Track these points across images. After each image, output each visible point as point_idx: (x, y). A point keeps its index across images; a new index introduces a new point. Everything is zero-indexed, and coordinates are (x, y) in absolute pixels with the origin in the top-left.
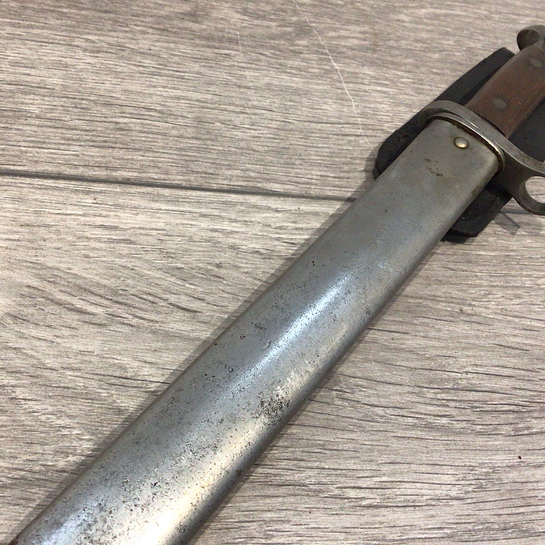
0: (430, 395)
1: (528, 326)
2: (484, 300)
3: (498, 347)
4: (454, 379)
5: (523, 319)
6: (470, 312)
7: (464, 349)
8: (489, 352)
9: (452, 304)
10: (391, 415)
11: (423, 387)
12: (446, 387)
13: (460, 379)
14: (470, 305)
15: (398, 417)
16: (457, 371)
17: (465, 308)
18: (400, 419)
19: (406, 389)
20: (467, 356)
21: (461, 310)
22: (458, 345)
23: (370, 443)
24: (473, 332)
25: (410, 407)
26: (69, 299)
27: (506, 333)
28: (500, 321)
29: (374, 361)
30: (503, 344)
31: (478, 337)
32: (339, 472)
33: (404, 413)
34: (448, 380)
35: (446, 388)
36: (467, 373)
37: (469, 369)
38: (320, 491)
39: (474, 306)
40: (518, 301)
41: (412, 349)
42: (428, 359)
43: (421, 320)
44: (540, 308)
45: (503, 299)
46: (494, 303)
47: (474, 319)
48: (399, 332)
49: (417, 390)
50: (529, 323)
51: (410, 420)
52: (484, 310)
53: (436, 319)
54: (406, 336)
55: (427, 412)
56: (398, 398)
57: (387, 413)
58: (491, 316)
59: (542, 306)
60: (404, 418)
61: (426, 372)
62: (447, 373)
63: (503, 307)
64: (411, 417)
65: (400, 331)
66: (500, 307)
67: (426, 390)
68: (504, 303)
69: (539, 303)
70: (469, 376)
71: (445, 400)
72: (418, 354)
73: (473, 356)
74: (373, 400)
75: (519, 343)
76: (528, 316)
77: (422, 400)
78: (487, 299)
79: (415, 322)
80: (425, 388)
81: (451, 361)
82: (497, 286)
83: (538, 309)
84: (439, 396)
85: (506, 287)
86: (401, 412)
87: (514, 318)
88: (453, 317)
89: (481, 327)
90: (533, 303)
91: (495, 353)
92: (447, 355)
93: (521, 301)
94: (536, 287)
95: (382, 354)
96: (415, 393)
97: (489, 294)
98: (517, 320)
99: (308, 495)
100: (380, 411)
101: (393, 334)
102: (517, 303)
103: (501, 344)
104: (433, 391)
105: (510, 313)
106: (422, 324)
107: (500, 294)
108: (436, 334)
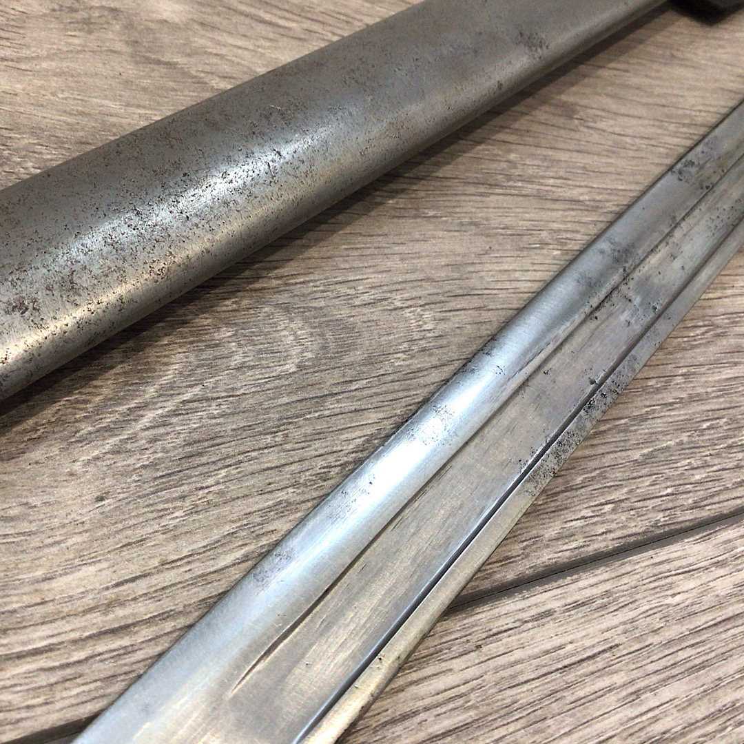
0: (672, 127)
2: (690, 47)
4: (690, 116)
6: (682, 57)
7: (688, 89)
9: (661, 48)
10: (641, 144)
11: (662, 121)
12: (685, 122)
13: (696, 116)
14: (678, 50)
15: (650, 146)
16: (690, 109)
17: (676, 53)
19: (646, 122)
20: (694, 96)
21: (673, 56)
22: (681, 85)
24: (691, 75)
25: (658, 138)
26: (253, 11)
27: (723, 78)
28: (713, 67)
29: (605, 95)
30: (725, 88)
31: (697, 80)
32: (609, 191)
33: (653, 142)
34: (685, 116)
35: (685, 124)
36: (700, 111)
37: (701, 108)
38: (597, 207)
39: (683, 51)
40: (723, 51)
41: (638, 86)
42: (658, 96)
43: (636, 60)
47: (686, 63)
49: (657, 123)
51: (661, 149)
52: (693, 55)
53: (650, 61)
54: (627, 74)
55: (676, 144)
56: (642, 129)
57: (636, 142)
58: (703, 62)
64: (661, 147)
65: (620, 69)
67: (666, 123)
70: (703, 114)
71: (690, 134)
72: (646, 92)
73: (700, 97)
74: (617, 130)
77: (666, 132)
78: (693, 47)
81: (681, 100)
93: (726, 51)
96: (656, 126)
99: (587, 210)
100: (628, 140)
104: (673, 125)
105: (720, 61)
106: (640, 64)
107: (703, 43)
108: (657, 75)
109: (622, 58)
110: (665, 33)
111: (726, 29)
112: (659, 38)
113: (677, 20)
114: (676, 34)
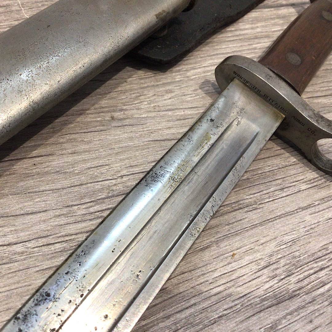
1: (182, 115)
2: (136, 102)
3: (152, 143)
4: (109, 187)
5: (176, 111)
6: (121, 117)
7: (117, 154)
8: (144, 149)
9: (102, 114)
10: (34, 248)
11: (72, 206)
12: (100, 197)
13: (115, 185)
14: (121, 110)
15: (43, 248)
16: (111, 178)
17: (117, 115)
18: (45, 249)
20: (121, 160)
21: (113, 118)
22: (110, 152)
23: (7, 288)
24: (126, 135)
25: (57, 232)
27: (160, 128)
28: (153, 118)
29: (11, 195)
30: (159, 139)
31: (131, 139)
33: (50, 240)
34: (101, 190)
35: (99, 199)
36: (122, 177)
37: (124, 172)
39: (126, 110)
40: (170, 95)
41: (58, 170)
42: (78, 174)
43: (68, 137)
44: (191, 97)
45: (155, 97)
46: (146, 103)
47: (127, 122)
48: (42, 156)
49: (65, 211)
50: (183, 113)
51: (58, 246)
52: (135, 111)
53: (85, 133)
54: (51, 158)
55: (78, 231)
56: (43, 226)
57: (28, 248)
58: (143, 116)
59: (194, 95)
60: (50, 247)
61: (76, 189)
62: (100, 183)
63: (155, 104)
64: (59, 242)
65: (43, 154)
66: (152, 105)
67: (76, 207)
68: (157, 100)
69: (190, 93)
70: (125, 179)
71: (98, 212)
73: (128, 158)
74: (10, 238)
75: (174, 134)
76: (181, 107)
78: (138, 101)
79: (62, 140)
80: (75, 205)
81: (103, 170)
82: (148, 87)
83: (189, 99)
84: (92, 210)
85: (157, 85)
86: (45, 241)
87: (167, 112)
88: (103, 126)
89: (135, 128)
90: (185, 94)
91: (151, 149)
92: (100, 165)
93: (173, 94)
94: (186, 79)
95: (22, 184)
96: (63, 214)
97: (140, 96)
98: (170, 113)
100: (19, 248)
101: (35, 159)
102: (169, 97)
103: (156, 139)
104: (84, 206)
105: (163, 109)
106: (70, 141)
107: (151, 93)
108: (86, 147)
109: (52, 140)
110: (113, 94)
111: (179, 71)
112: (104, 102)
113: (130, 77)
114: (125, 92)
